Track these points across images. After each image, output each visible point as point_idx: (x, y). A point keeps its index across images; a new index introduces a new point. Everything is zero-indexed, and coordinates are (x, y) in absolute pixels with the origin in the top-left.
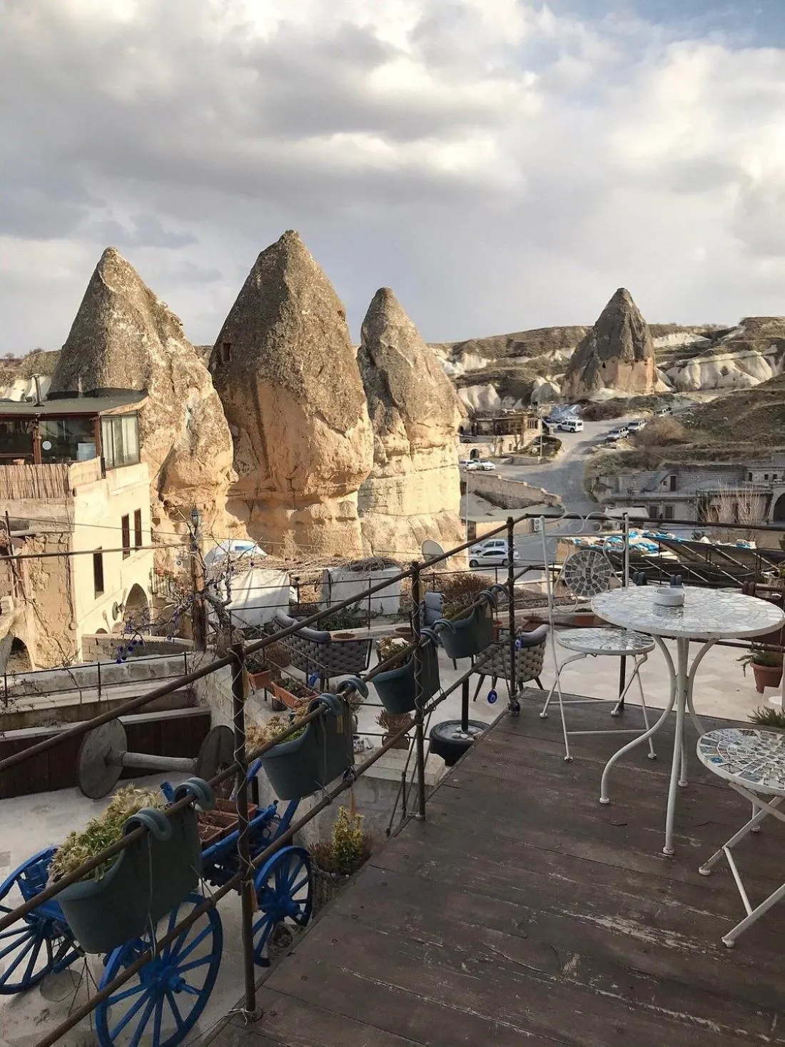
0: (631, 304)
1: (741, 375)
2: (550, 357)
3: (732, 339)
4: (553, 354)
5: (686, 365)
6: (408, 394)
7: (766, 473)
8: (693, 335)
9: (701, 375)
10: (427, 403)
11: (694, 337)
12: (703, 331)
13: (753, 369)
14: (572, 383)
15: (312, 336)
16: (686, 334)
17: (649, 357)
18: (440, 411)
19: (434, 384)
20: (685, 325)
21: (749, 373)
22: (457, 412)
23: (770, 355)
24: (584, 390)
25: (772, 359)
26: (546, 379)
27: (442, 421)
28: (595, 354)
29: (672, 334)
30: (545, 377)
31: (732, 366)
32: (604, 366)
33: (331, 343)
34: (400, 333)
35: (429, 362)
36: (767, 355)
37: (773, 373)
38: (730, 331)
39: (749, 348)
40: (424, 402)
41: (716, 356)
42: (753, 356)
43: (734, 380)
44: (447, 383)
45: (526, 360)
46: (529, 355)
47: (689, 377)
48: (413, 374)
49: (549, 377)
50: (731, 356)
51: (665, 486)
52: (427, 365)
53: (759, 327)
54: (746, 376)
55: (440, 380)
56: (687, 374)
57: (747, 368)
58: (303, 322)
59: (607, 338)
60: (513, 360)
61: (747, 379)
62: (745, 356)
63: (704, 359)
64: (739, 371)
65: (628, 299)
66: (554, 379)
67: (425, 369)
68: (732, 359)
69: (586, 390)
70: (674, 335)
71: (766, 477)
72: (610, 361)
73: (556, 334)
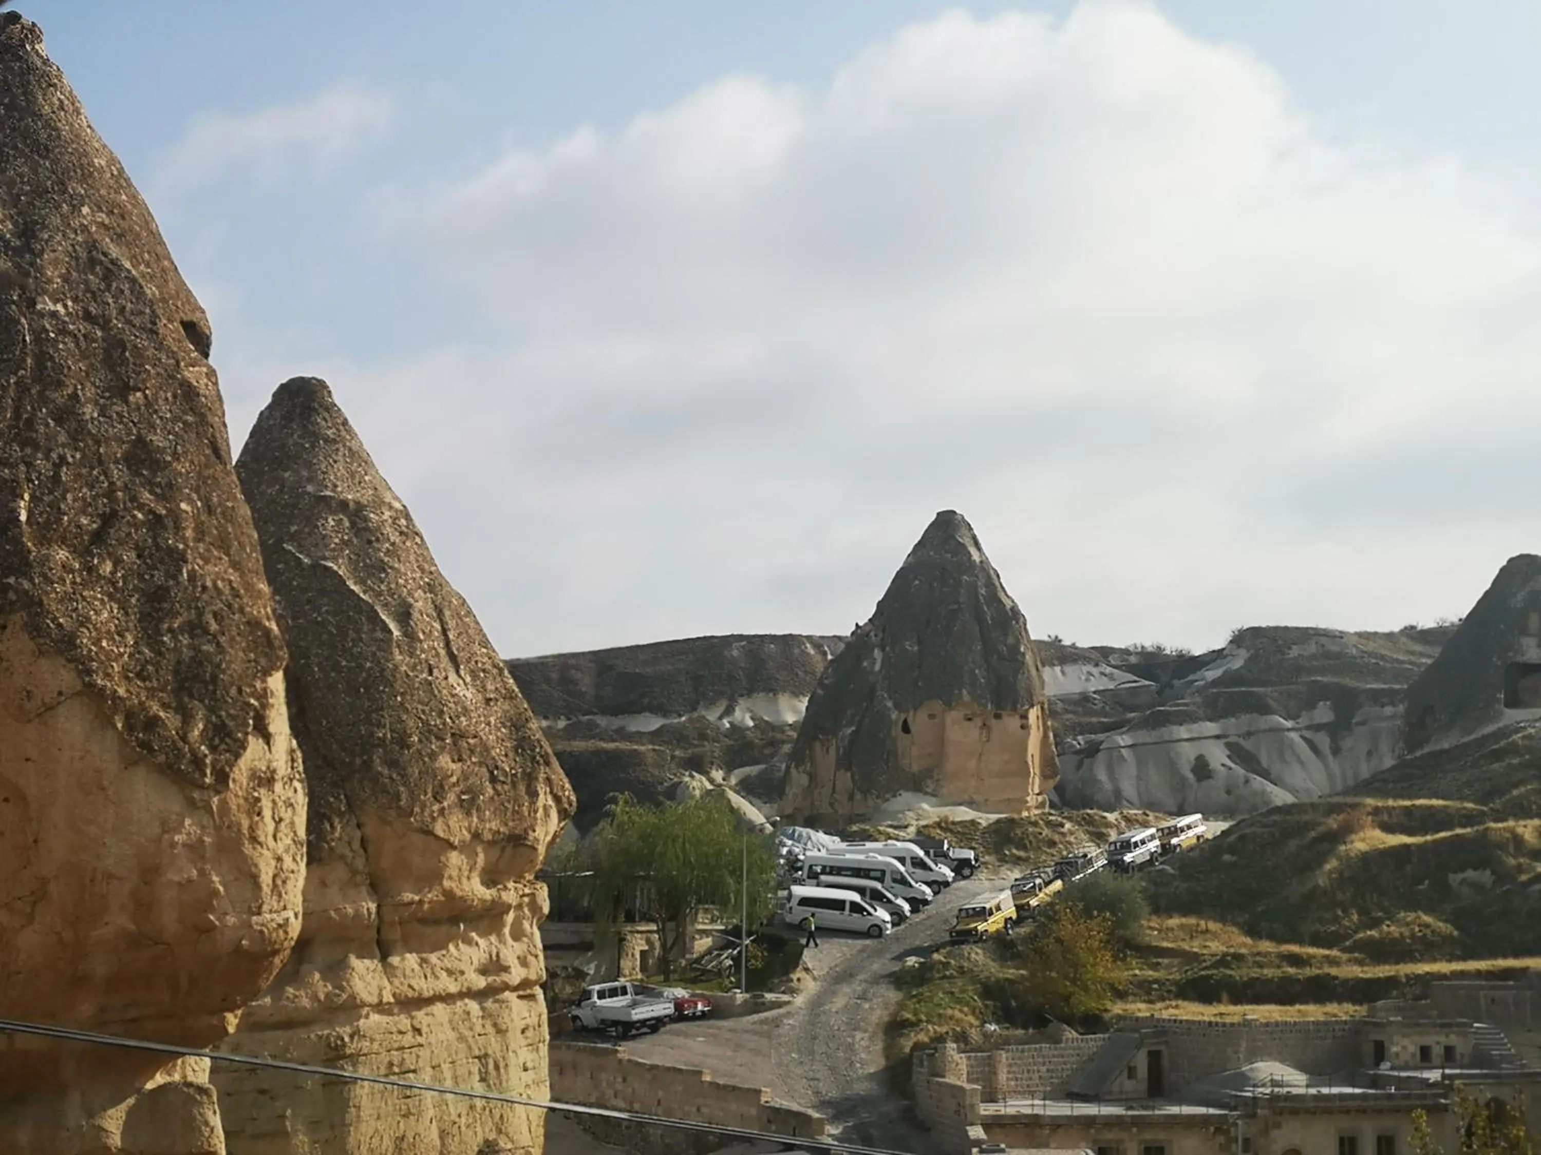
0: (976, 556)
1: (1247, 781)
2: (721, 718)
3: (1215, 683)
4: (729, 711)
5: (1098, 751)
6: (380, 725)
7: (1428, 1040)
8: (1109, 670)
9: (1139, 778)
10: (445, 762)
11: (1111, 677)
12: (1133, 660)
13: (1276, 768)
14: (812, 777)
15: (74, 397)
16: (1090, 668)
17: (1032, 706)
18: (490, 791)
19: (468, 694)
20: (1084, 643)
21: (1265, 774)
22: (544, 799)
23: (1318, 728)
24: (851, 798)
25: (1323, 740)
26: (712, 781)
27: (494, 825)
28: (882, 693)
29: (1053, 665)
30: (706, 773)
31: (1218, 756)
32: (906, 729)
33: (153, 427)
34: (353, 524)
35: (451, 624)
36: (1308, 728)
37: (1330, 776)
38: (1207, 664)
39: (1264, 709)
40: (433, 756)
41: (1175, 728)
42: (1271, 730)
43: (1228, 792)
44: (510, 697)
45: (653, 723)
46: (664, 713)
47: (1108, 786)
48: (399, 657)
49: (718, 775)
50: (1211, 728)
51: (1133, 1082)
52: (444, 631)
53: (1283, 654)
54: (1258, 781)
55: (490, 687)
56: (1102, 775)
57: (1258, 762)
58: (39, 336)
59: (912, 647)
60: (616, 722)
61: (1263, 793)
62: (1253, 729)
63: (1144, 736)
64: (1240, 771)
65: (968, 542)
66: (733, 781)
67: (439, 645)
68: (1217, 737)
69: (858, 796)
70: (1058, 669)
71: (1425, 1052)
72: (922, 715)
73: (735, 653)
